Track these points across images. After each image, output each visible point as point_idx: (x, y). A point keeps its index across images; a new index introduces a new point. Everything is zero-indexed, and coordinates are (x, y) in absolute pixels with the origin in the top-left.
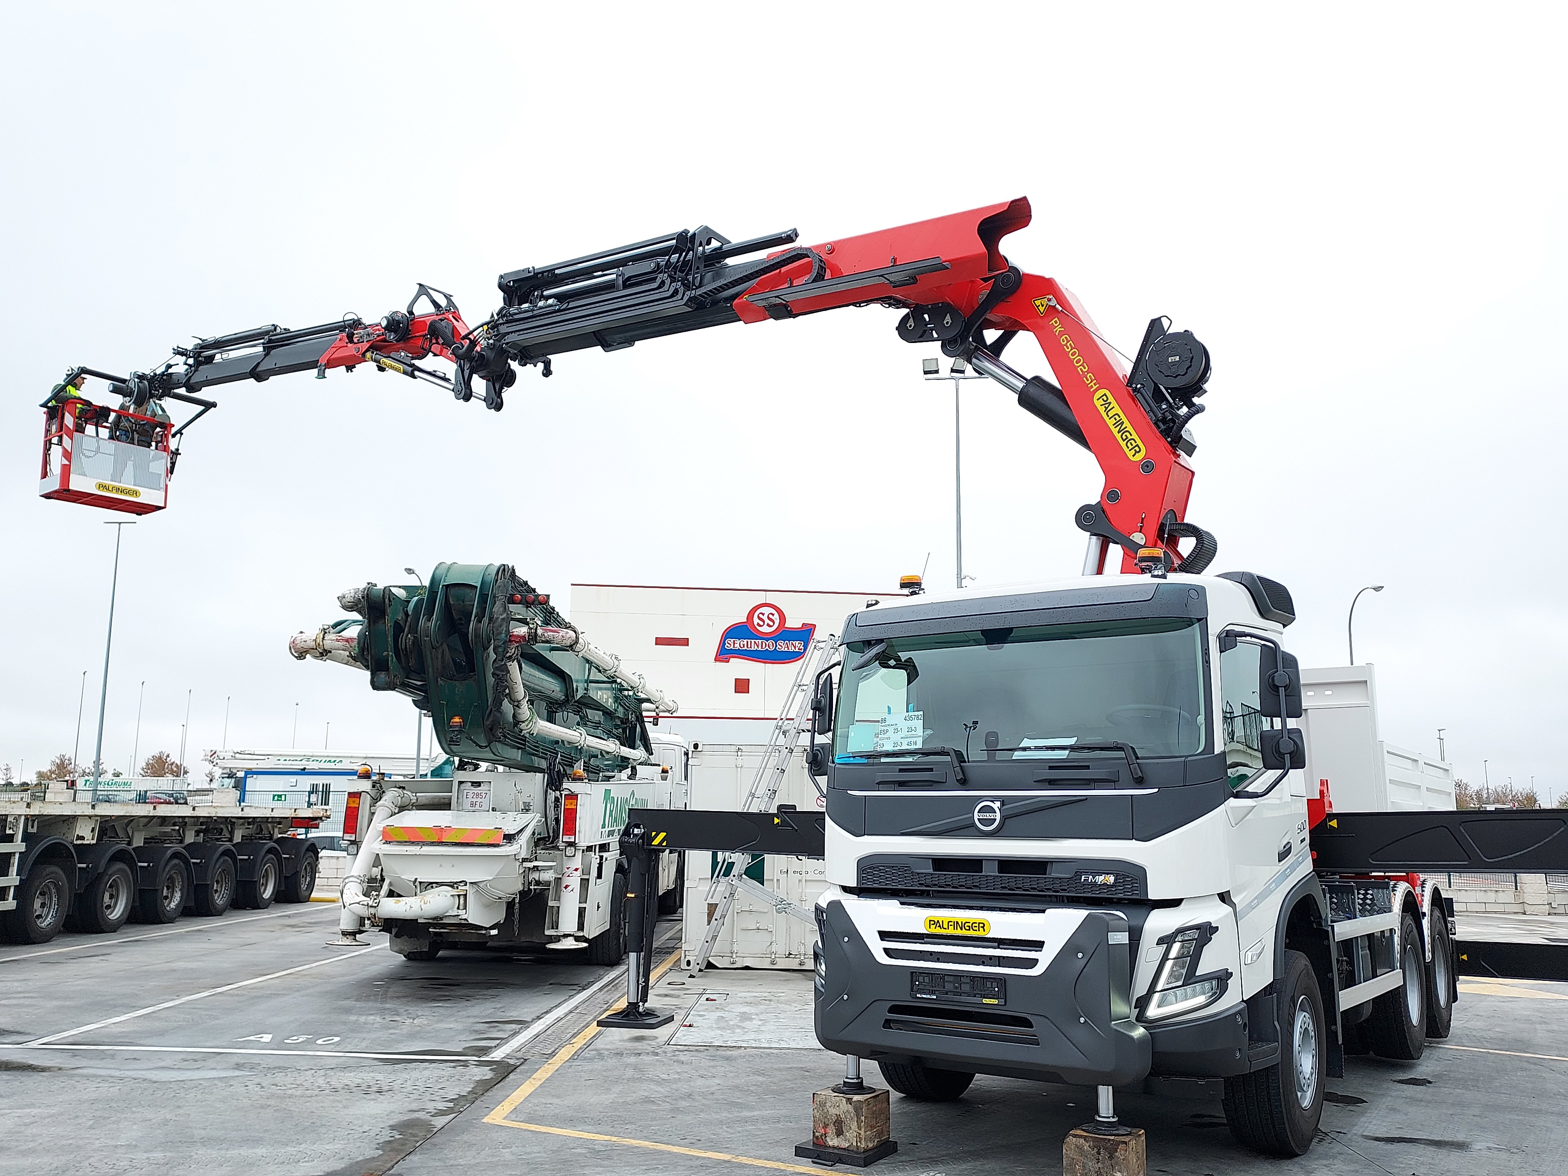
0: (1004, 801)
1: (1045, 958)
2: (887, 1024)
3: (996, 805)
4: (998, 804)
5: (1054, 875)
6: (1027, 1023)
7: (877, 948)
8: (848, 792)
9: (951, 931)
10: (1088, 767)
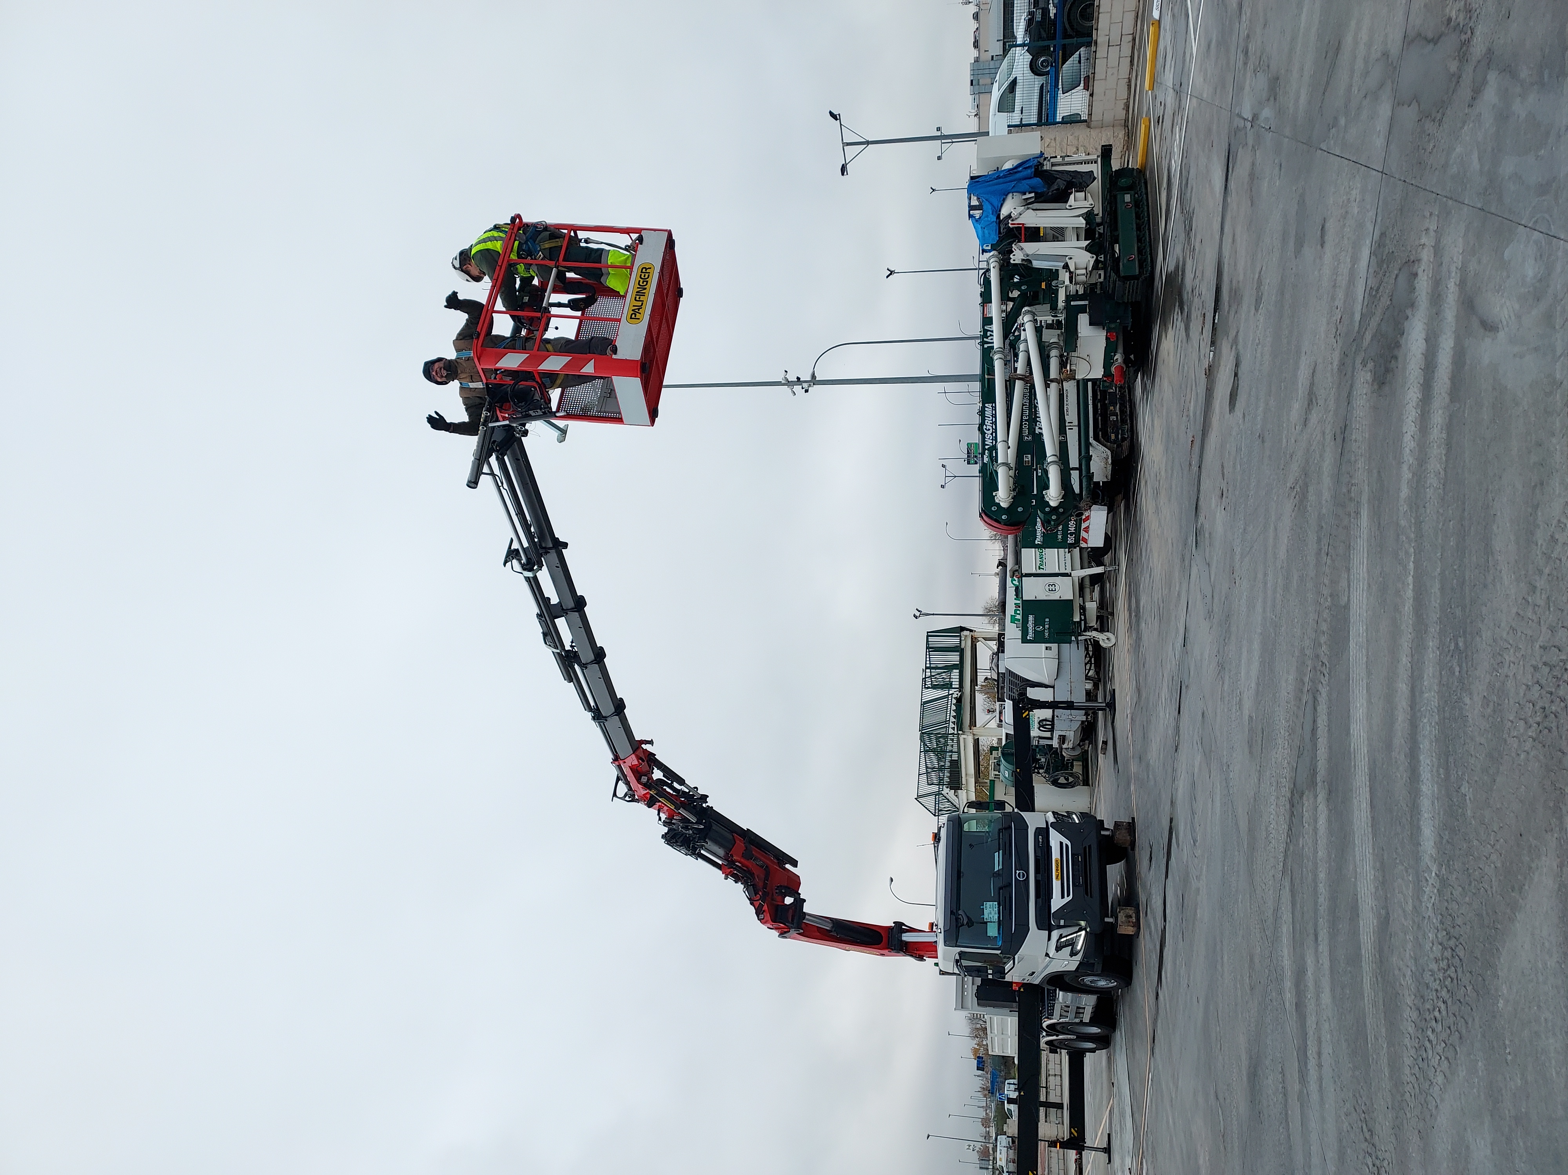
0: (1016, 870)
1: (1066, 841)
3: (1018, 872)
7: (1067, 899)
9: (1059, 871)
10: (1005, 843)
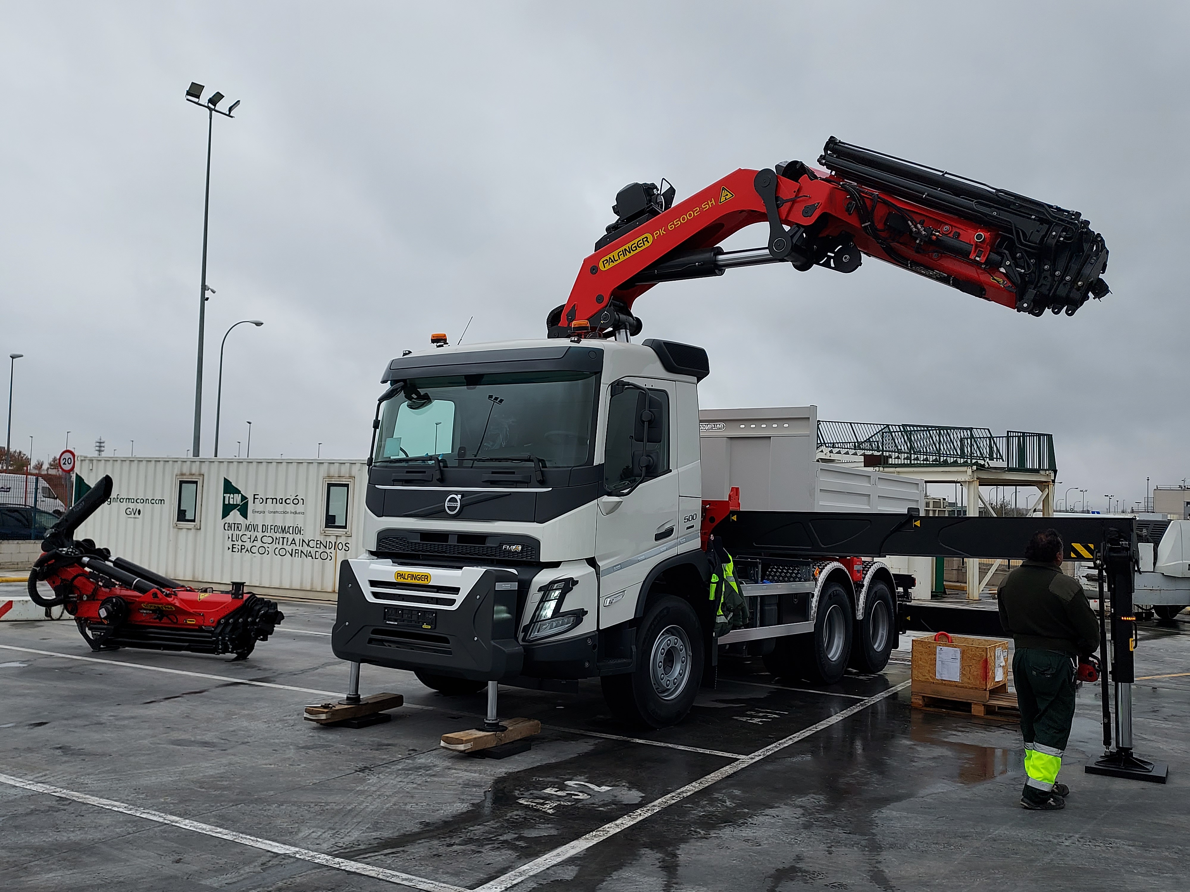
0: (463, 494)
1: (459, 598)
2: (371, 641)
4: (460, 496)
5: (488, 545)
6: (446, 640)
7: (367, 591)
8: (376, 486)
9: (409, 581)
10: (514, 473)
